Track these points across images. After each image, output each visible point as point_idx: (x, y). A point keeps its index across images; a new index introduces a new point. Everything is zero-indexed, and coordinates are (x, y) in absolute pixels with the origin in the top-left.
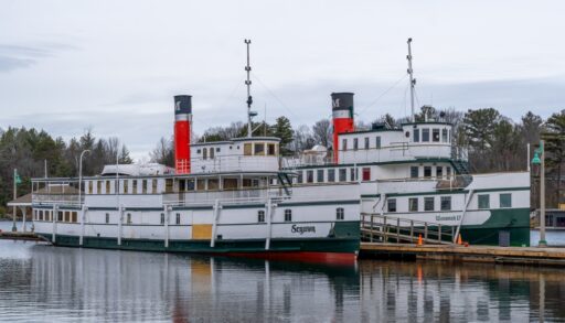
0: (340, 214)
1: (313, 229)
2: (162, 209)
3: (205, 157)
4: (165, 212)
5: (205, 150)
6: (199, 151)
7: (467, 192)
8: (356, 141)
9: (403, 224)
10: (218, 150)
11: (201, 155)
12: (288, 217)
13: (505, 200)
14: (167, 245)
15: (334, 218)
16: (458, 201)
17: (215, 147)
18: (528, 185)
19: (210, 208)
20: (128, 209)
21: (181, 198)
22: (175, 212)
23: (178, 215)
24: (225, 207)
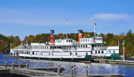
0: (87, 54)
1: (81, 56)
2: (49, 52)
3: (58, 42)
4: (50, 53)
5: (58, 41)
6: (57, 41)
7: (107, 50)
8: (84, 40)
9: (98, 56)
10: (61, 41)
11: (57, 42)
12: (76, 54)
13: (114, 52)
14: (50, 59)
15: (86, 54)
16: (105, 52)
17: (60, 40)
18: (119, 49)
19: (60, 52)
20: (41, 52)
21: (53, 50)
22: (52, 53)
23: (53, 53)
24: (63, 52)
